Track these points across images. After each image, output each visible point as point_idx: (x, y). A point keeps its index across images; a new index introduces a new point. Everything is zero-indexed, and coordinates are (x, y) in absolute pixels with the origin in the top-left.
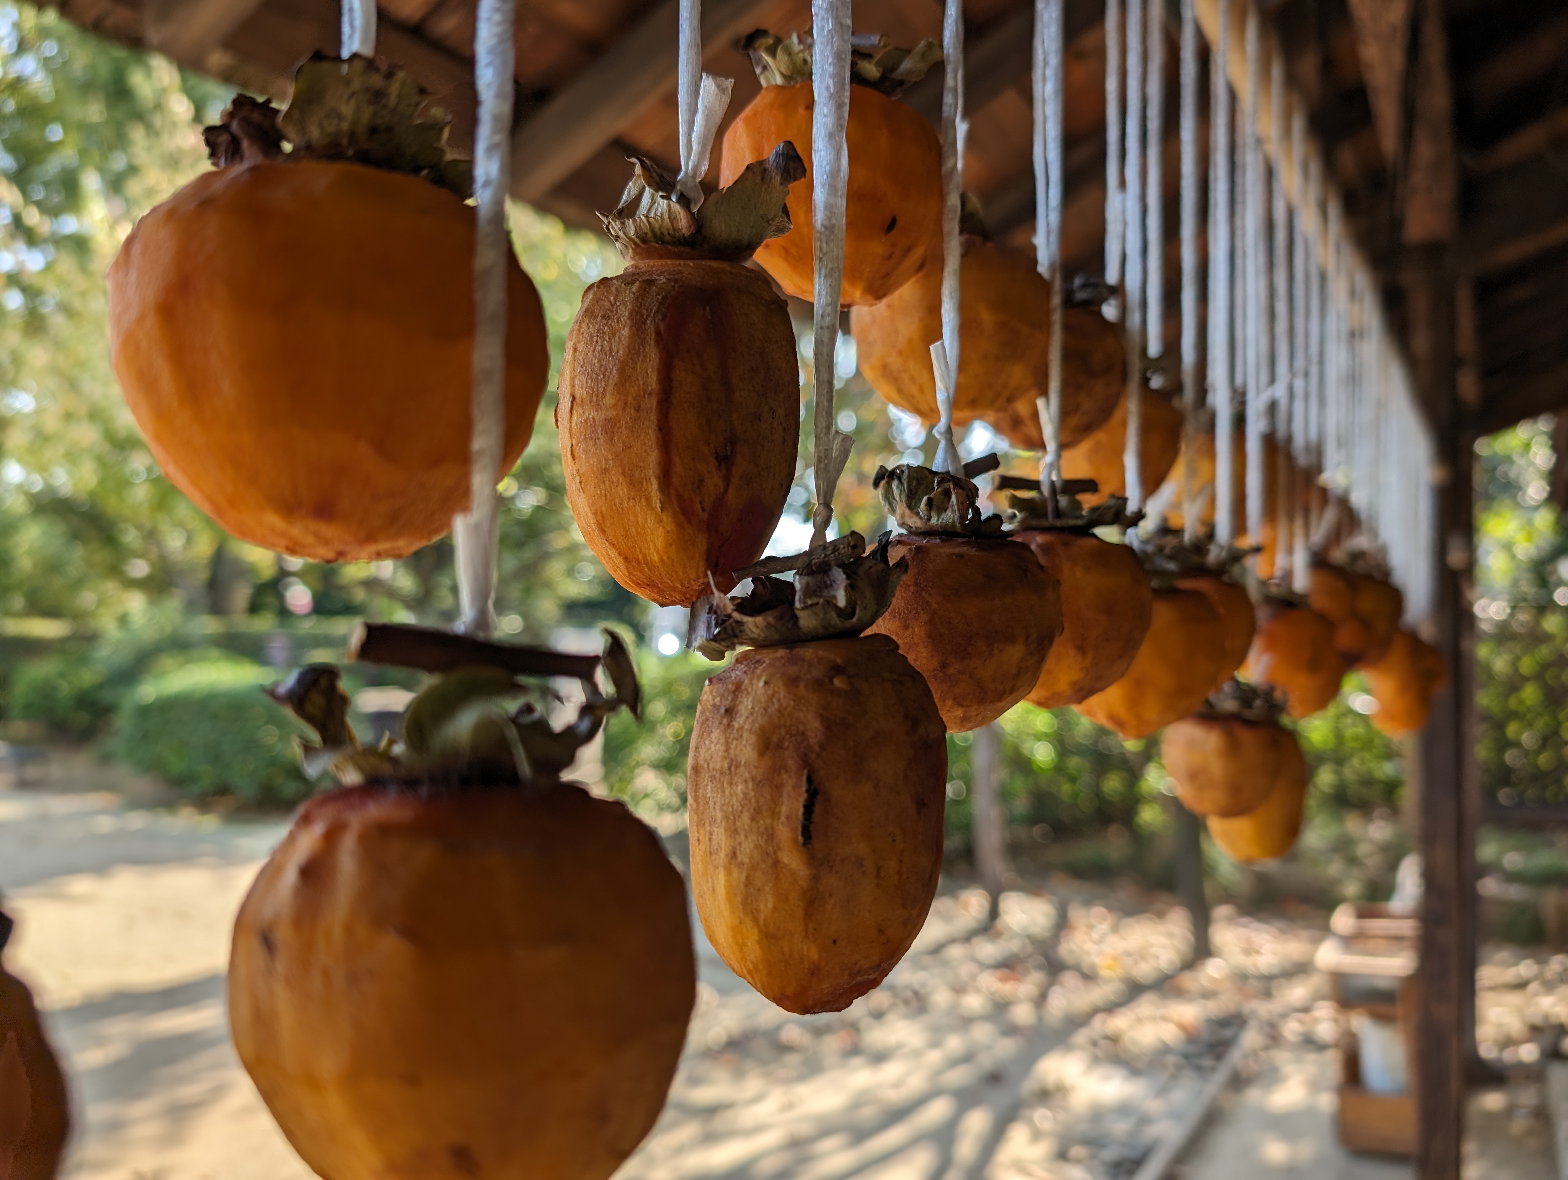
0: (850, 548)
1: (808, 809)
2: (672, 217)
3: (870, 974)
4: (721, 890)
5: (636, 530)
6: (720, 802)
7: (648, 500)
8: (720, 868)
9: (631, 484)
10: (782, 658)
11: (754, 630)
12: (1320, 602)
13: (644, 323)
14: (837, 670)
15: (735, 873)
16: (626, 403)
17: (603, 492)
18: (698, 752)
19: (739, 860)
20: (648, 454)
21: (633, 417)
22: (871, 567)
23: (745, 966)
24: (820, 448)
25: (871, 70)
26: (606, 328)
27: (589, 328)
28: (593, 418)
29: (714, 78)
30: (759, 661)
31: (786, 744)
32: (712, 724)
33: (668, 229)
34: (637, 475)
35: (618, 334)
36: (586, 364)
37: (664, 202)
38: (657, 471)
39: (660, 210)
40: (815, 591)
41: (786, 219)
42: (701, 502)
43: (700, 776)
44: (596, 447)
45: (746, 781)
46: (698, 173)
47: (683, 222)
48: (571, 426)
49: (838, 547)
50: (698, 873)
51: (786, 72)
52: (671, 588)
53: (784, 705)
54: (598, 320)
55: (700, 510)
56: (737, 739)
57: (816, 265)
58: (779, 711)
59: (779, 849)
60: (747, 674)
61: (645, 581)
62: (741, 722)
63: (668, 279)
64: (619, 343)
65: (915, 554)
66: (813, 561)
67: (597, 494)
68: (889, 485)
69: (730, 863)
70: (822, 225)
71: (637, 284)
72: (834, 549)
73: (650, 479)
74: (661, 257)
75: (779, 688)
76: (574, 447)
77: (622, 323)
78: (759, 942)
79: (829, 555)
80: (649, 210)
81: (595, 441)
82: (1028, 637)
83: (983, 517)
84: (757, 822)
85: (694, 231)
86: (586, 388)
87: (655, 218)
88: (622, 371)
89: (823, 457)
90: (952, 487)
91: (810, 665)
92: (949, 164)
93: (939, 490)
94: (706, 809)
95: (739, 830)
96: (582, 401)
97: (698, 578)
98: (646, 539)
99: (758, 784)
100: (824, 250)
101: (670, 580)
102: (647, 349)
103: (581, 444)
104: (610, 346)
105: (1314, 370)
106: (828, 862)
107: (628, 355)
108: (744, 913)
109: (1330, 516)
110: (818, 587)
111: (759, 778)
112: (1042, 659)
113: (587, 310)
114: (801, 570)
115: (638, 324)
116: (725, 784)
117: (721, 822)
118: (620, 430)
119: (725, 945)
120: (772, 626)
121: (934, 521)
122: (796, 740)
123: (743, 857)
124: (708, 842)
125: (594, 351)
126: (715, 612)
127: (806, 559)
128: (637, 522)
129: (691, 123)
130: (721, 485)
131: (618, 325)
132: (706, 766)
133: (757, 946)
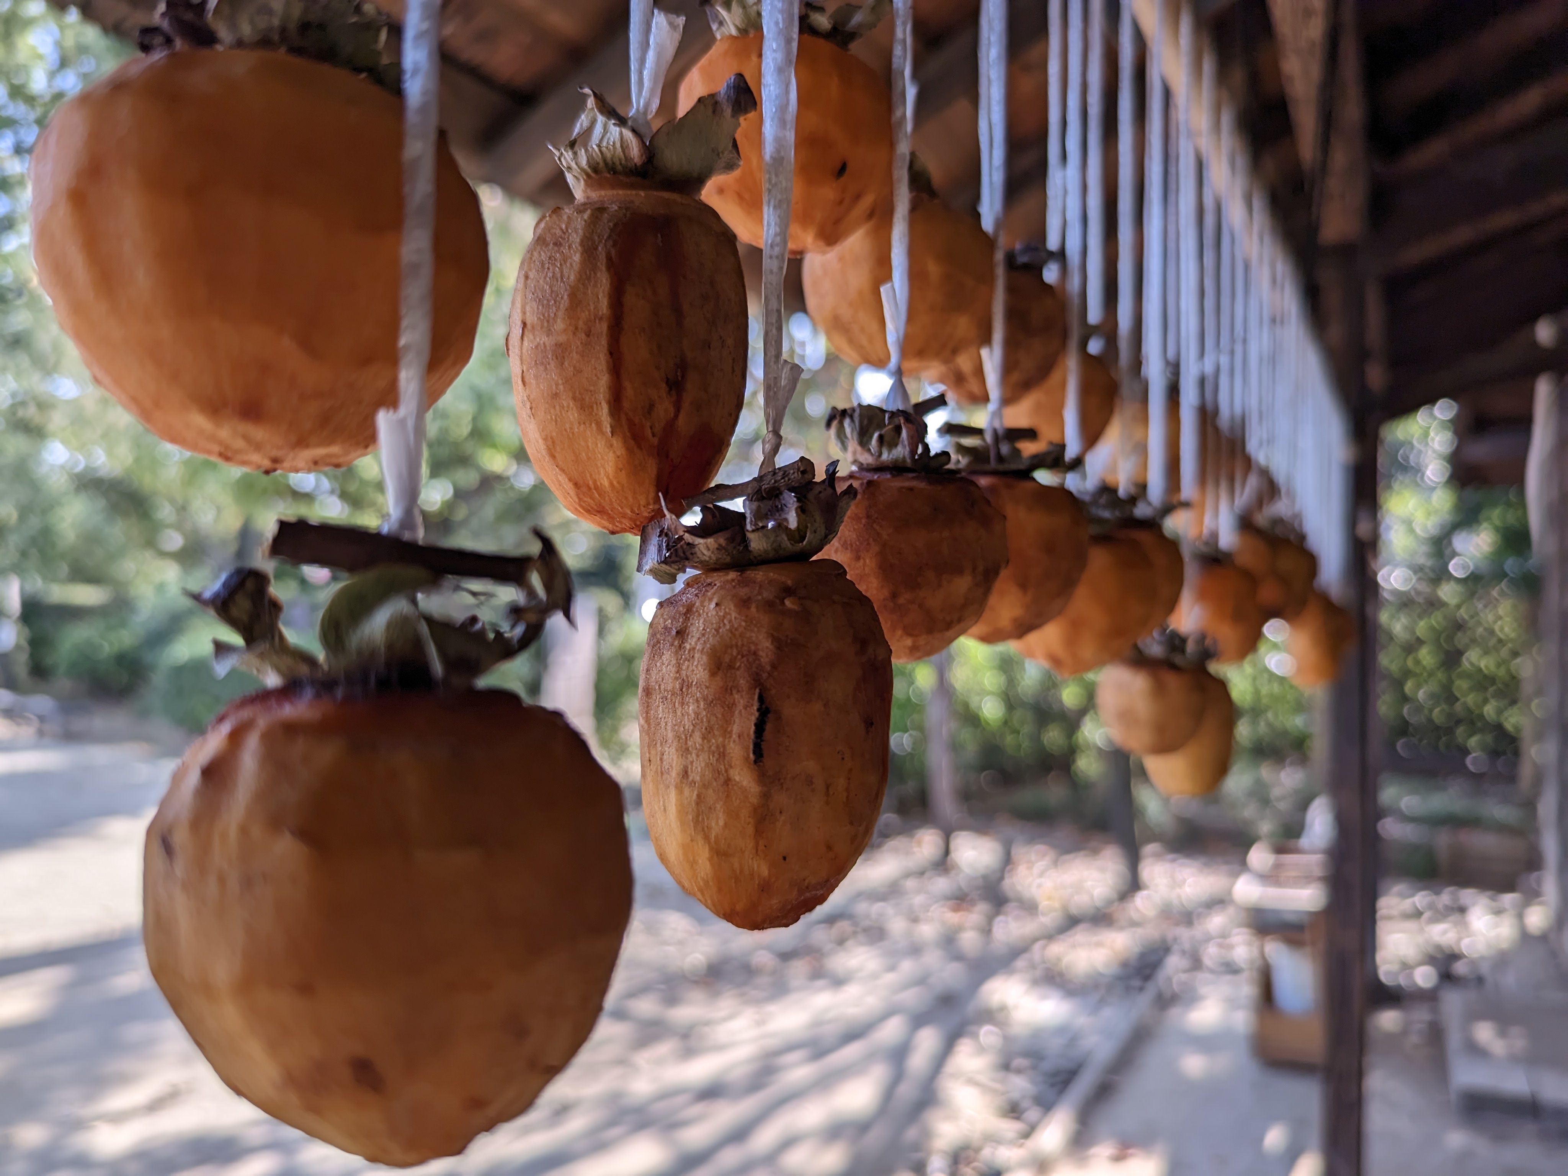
0: (799, 473)
1: (760, 728)
2: (624, 146)
3: (818, 890)
4: (672, 809)
5: (587, 455)
6: (672, 722)
7: (599, 424)
8: (671, 787)
9: (581, 409)
10: (733, 580)
11: (705, 552)
12: (1245, 560)
13: (596, 249)
14: (788, 591)
15: (687, 791)
16: (576, 328)
17: (553, 417)
18: (650, 675)
19: (691, 778)
20: (598, 378)
21: (584, 341)
22: (820, 492)
23: (695, 883)
24: (770, 376)
25: (822, 21)
26: (558, 255)
27: (540, 255)
28: (544, 344)
29: (665, 15)
30: (710, 584)
31: (738, 664)
32: (664, 647)
33: (620, 160)
34: (587, 399)
35: (569, 261)
36: (538, 290)
37: (616, 131)
38: (607, 396)
39: (612, 140)
40: (767, 514)
41: (736, 155)
42: (651, 428)
43: (652, 697)
44: (547, 372)
45: (697, 701)
46: (649, 111)
47: (635, 151)
48: (522, 353)
49: (788, 472)
50: (649, 793)
51: (741, 25)
52: (621, 515)
53: (736, 626)
54: (550, 248)
55: (650, 435)
56: (689, 661)
57: (765, 198)
58: (730, 631)
59: (731, 767)
60: (698, 597)
61: (595, 507)
62: (693, 643)
63: (619, 207)
64: (570, 270)
65: (866, 488)
66: (763, 487)
67: (548, 419)
68: (841, 424)
69: (681, 782)
70: (771, 157)
71: (589, 212)
72: (784, 474)
73: (600, 403)
74: (613, 187)
75: (730, 609)
76: (525, 374)
77: (574, 249)
78: (710, 859)
79: (779, 480)
80: (601, 140)
81: (546, 367)
82: (974, 569)
83: (932, 453)
84: (709, 741)
85: (646, 161)
86: (537, 314)
87: (607, 148)
88: (573, 296)
89: (772, 385)
90: (902, 421)
91: (761, 587)
92: (898, 113)
93: (890, 427)
94: (658, 730)
95: (690, 749)
96: (533, 327)
97: (648, 504)
98: (596, 465)
99: (710, 704)
100: (773, 182)
101: (620, 506)
102: (599, 275)
103: (532, 370)
104: (562, 272)
105: (1239, 348)
106: (779, 780)
107: (579, 281)
108: (695, 830)
109: (1253, 482)
110: (770, 511)
111: (710, 698)
112: (987, 592)
113: (539, 238)
114: (751, 496)
115: (589, 250)
116: (677, 704)
117: (672, 741)
118: (571, 355)
119: (676, 862)
120: (724, 548)
121: (885, 456)
122: (748, 660)
123: (695, 776)
124: (659, 762)
125: (545, 278)
126: (667, 535)
127: (756, 485)
128: (588, 447)
129: (642, 61)
130: (672, 411)
131: (570, 252)
132: (657, 687)
133: (708, 863)
